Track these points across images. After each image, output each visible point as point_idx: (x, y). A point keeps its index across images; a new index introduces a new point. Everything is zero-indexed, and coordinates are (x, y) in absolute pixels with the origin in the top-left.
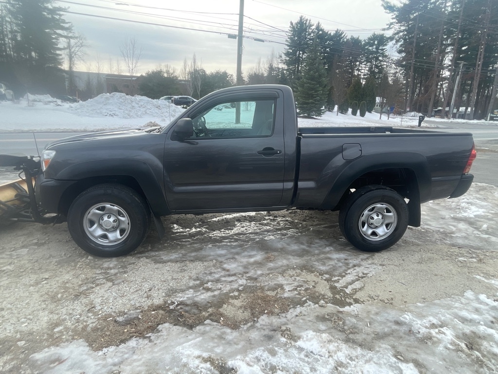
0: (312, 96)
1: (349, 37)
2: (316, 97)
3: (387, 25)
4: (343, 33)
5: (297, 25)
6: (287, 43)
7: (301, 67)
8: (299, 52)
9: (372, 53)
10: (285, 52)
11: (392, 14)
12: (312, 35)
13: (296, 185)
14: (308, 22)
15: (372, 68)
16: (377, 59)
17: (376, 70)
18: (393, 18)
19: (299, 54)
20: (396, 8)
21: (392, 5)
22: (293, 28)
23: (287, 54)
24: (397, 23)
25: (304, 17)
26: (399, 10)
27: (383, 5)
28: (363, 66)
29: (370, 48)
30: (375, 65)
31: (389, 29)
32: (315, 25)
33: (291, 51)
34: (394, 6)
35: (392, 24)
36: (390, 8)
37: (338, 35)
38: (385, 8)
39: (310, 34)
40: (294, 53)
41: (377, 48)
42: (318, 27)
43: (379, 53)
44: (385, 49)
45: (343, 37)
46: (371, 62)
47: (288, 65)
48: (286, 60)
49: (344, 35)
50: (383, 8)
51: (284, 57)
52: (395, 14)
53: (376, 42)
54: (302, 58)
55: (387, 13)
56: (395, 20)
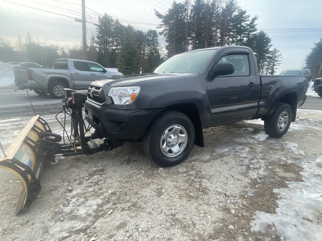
0: (131, 65)
1: (136, 30)
2: (133, 65)
3: (159, 25)
4: (133, 27)
5: (103, 19)
6: (97, 30)
7: (109, 46)
8: (106, 37)
9: (150, 41)
10: (96, 36)
11: (161, 19)
12: (114, 27)
13: (259, 104)
14: (110, 18)
15: (151, 50)
16: (153, 45)
17: (154, 51)
18: (162, 22)
19: (107, 38)
20: (163, 16)
21: (161, 14)
22: (101, 20)
23: (98, 37)
24: (164, 25)
25: (107, 14)
26: (164, 17)
27: (155, 14)
28: (146, 48)
29: (149, 38)
30: (153, 48)
31: (160, 27)
32: (115, 20)
33: (101, 36)
34: (162, 15)
35: (161, 25)
36: (159, 16)
37: (130, 28)
38: (157, 16)
39: (112, 26)
40: (103, 37)
41: (153, 39)
42: (117, 22)
43: (154, 41)
44: (157, 39)
45: (133, 30)
46: (150, 46)
47: (100, 45)
48: (97, 41)
49: (134, 29)
50: (155, 15)
51: (96, 39)
52: (162, 20)
53: (152, 35)
54: (108, 41)
55: (158, 18)
56: (163, 23)
